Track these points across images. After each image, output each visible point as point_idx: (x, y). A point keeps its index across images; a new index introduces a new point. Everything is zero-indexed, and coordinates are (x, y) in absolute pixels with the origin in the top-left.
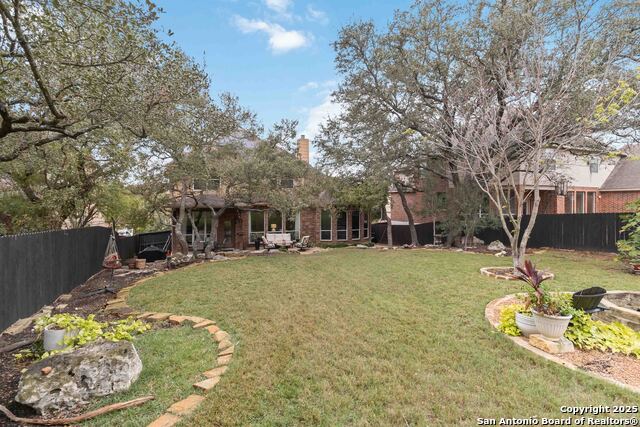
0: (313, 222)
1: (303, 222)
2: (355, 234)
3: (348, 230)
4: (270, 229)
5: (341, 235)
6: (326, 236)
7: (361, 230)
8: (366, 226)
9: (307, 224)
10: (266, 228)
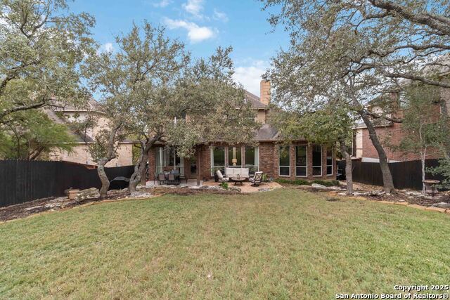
0: (272, 158)
1: (262, 157)
2: (317, 171)
3: (308, 166)
4: (231, 164)
5: (301, 172)
6: (285, 171)
7: (323, 166)
8: (329, 162)
9: (266, 159)
10: (227, 162)
